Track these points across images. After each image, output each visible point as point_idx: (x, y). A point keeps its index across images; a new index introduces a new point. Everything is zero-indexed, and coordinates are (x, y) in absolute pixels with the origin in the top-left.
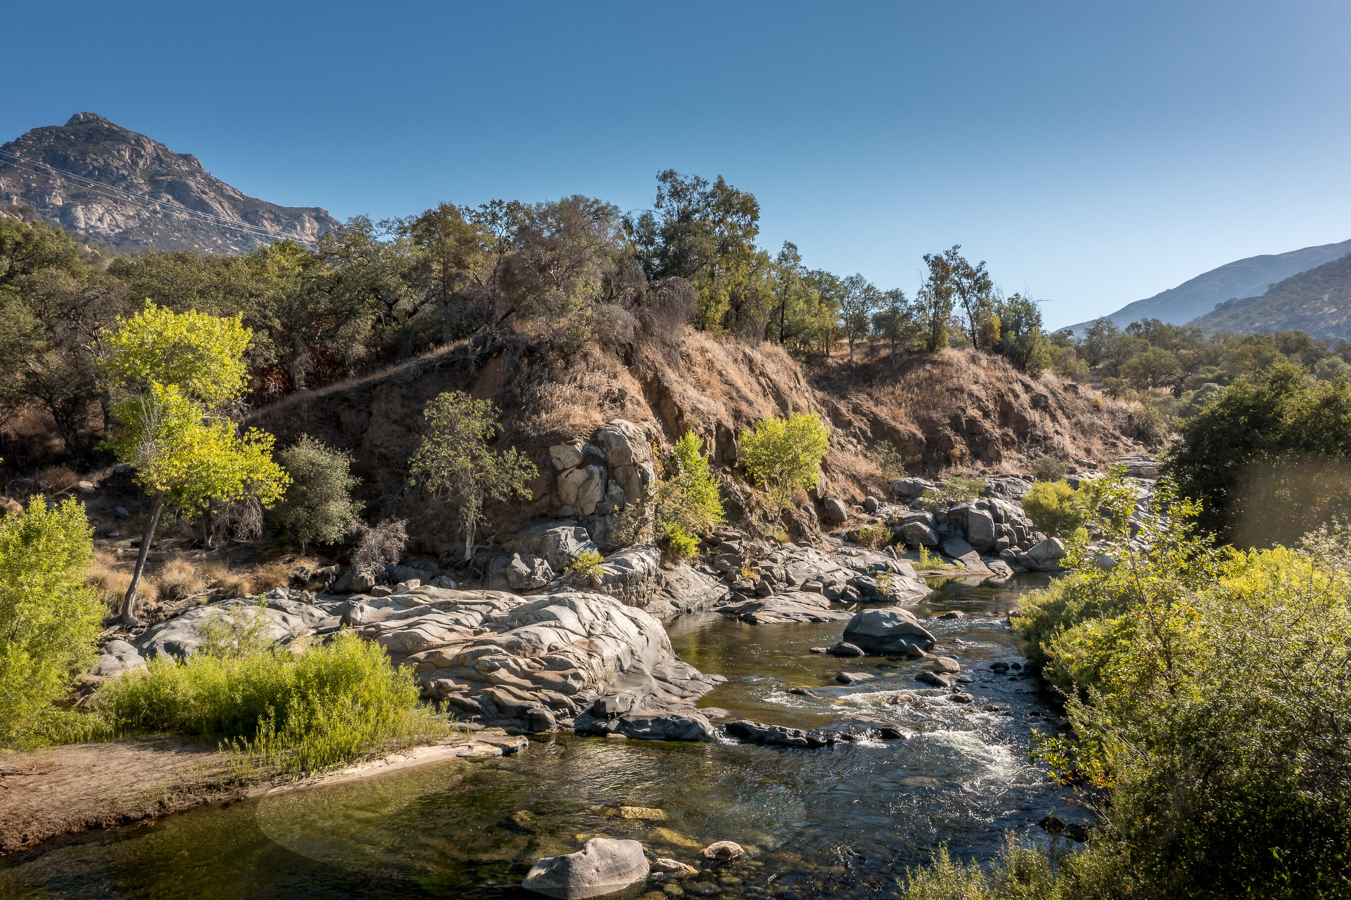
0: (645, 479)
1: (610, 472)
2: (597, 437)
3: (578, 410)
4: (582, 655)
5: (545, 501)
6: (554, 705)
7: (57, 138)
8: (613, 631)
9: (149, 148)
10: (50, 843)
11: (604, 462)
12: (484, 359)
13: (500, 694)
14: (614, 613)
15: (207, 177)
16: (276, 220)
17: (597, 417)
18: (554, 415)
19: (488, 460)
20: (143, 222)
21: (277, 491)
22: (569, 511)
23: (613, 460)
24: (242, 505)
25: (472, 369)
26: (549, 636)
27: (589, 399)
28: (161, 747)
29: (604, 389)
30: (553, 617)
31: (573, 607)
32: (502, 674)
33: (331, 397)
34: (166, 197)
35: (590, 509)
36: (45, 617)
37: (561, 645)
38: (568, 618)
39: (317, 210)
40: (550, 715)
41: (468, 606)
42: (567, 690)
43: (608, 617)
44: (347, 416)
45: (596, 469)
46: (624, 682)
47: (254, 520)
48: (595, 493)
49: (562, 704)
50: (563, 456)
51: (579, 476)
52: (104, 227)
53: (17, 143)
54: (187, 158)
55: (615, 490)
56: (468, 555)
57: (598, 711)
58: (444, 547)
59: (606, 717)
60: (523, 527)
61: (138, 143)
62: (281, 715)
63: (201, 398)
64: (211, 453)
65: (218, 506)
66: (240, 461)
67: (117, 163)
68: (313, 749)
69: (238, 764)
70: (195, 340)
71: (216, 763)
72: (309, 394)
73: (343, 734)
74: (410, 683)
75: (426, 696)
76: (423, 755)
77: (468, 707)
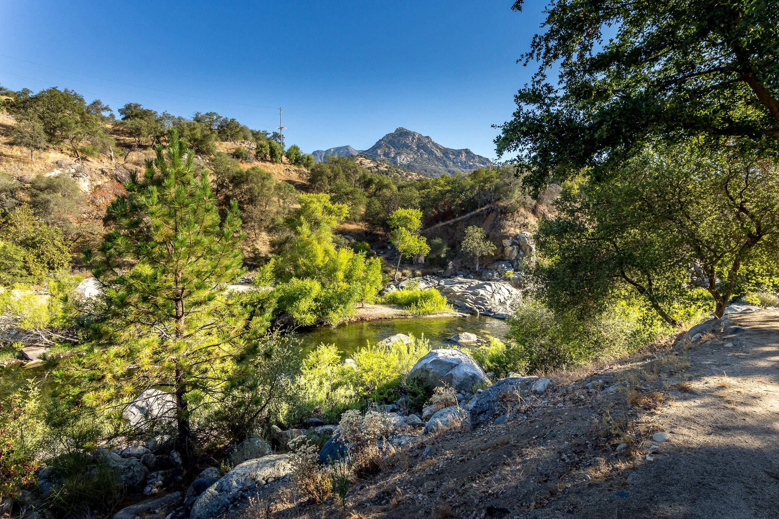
0: (531, 250)
1: (520, 247)
2: (516, 237)
3: (512, 229)
4: (489, 297)
5: (500, 255)
6: (479, 308)
7: (393, 137)
8: (500, 292)
9: (417, 136)
10: (373, 320)
11: (519, 245)
12: (488, 213)
13: (467, 304)
14: (502, 287)
15: (433, 143)
16: (453, 154)
17: (518, 231)
18: (505, 230)
19: (482, 244)
20: (415, 159)
21: (427, 252)
22: (507, 258)
23: (521, 244)
24: (419, 255)
25: (485, 216)
26: (482, 292)
27: (517, 225)
28: (394, 307)
29: (522, 222)
30: (485, 288)
31: (491, 285)
32: (468, 300)
33: (446, 225)
34: (422, 151)
35: (513, 258)
36: (373, 279)
37: (484, 294)
38: (488, 288)
39: (467, 149)
40: (478, 310)
41: (466, 283)
42: (484, 305)
43: (500, 289)
44: (450, 230)
45: (515, 247)
46: (500, 305)
47: (422, 259)
48: (515, 253)
49: (481, 308)
50: (507, 243)
51: (510, 248)
52: (404, 162)
53: (382, 140)
54: (428, 137)
55: (521, 253)
56: (477, 269)
57: (490, 311)
58: (471, 267)
59: (491, 312)
60: (493, 262)
61: (414, 134)
62: (417, 303)
63: (410, 230)
64: (411, 243)
65: (414, 255)
66: (418, 245)
67: (408, 142)
68: (422, 310)
69: (407, 312)
70: (409, 216)
71: (403, 311)
72: (441, 224)
73: (428, 308)
74: (446, 300)
75: (449, 303)
76: (445, 315)
77: (458, 306)
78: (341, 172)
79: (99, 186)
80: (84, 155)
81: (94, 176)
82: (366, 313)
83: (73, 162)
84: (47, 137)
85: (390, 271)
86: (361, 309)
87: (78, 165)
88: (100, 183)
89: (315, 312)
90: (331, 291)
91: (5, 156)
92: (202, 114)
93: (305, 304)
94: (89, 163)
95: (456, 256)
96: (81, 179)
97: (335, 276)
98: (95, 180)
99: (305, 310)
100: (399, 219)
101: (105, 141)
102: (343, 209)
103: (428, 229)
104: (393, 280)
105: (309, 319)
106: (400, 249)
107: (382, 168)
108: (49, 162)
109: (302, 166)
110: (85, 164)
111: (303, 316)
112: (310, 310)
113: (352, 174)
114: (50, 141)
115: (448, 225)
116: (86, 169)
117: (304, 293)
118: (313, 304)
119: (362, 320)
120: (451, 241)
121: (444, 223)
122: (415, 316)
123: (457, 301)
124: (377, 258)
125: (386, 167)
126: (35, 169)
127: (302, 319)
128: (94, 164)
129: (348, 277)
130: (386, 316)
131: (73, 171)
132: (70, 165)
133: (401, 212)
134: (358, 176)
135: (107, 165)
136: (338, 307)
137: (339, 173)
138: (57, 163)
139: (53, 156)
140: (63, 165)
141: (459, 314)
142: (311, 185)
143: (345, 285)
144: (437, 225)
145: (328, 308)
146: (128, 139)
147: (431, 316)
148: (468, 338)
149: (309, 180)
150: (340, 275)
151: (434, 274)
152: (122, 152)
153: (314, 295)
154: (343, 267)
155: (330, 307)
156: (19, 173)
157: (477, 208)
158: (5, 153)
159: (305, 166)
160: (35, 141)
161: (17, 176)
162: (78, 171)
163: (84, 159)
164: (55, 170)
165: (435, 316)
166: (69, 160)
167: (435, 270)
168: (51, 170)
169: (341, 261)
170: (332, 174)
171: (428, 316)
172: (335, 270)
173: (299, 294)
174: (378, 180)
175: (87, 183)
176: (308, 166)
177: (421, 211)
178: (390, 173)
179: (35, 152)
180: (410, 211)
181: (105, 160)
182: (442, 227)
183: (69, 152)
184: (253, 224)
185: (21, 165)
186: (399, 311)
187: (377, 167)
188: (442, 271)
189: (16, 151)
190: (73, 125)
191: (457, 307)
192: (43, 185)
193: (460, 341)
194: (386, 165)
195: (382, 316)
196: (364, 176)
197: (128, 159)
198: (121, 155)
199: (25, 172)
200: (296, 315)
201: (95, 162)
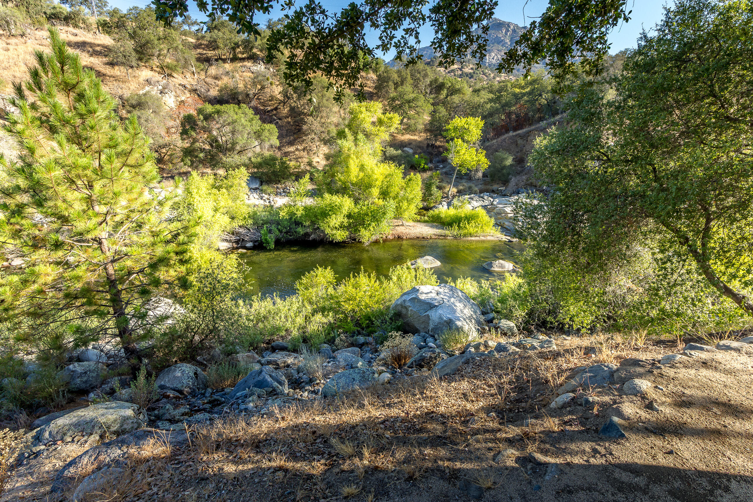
9: (512, 27)
21: (486, 166)
24: (477, 170)
33: (516, 135)
44: (520, 142)
47: (480, 174)
61: (509, 24)
62: (459, 224)
63: (467, 142)
64: (467, 157)
65: (470, 171)
66: (475, 159)
67: (500, 36)
68: (463, 232)
69: (447, 232)
70: (466, 126)
71: (443, 231)
72: (511, 134)
73: (471, 230)
74: (493, 221)
75: (496, 225)
76: (489, 238)
77: (507, 229)
78: (409, 76)
79: (182, 101)
80: (169, 72)
81: (178, 91)
82: (404, 232)
83: (160, 79)
84: (137, 56)
85: (445, 188)
86: (401, 227)
87: (165, 81)
88: (183, 98)
89: (348, 228)
90: (365, 208)
91: (108, 76)
92: (273, 20)
93: (336, 220)
94: (174, 79)
95: (521, 172)
96: (167, 95)
97: (370, 192)
98: (178, 96)
99: (337, 226)
100: (455, 129)
101: (186, 55)
102: (394, 119)
103: (495, 141)
104: (447, 197)
105: (340, 235)
106: (454, 164)
107: (467, 70)
108: (141, 80)
109: (371, 72)
110: (170, 81)
111: (334, 232)
112: (342, 227)
113: (422, 79)
114: (140, 59)
115: (519, 136)
116: (171, 86)
117: (333, 209)
118: (346, 220)
119: (399, 238)
120: (519, 154)
121: (514, 134)
122: (455, 237)
123: (507, 223)
124: (418, 174)
125: (472, 69)
126: (131, 87)
127: (333, 235)
128: (178, 79)
129: (384, 194)
130: (424, 236)
131: (160, 88)
132: (158, 82)
133: (459, 122)
134: (428, 81)
135: (190, 80)
136: (369, 224)
137: (406, 78)
138: (147, 81)
139: (145, 73)
140: (152, 82)
141: (505, 238)
142: (376, 93)
143: (381, 202)
144: (506, 136)
145: (360, 224)
146: (210, 53)
147: (473, 238)
148: (502, 266)
149: (376, 88)
150: (375, 192)
151: (493, 191)
152: (202, 67)
153: (345, 211)
154: (378, 183)
155: (363, 224)
156: (120, 92)
157: (558, 114)
158: (108, 73)
159: (374, 72)
160: (128, 60)
161: (119, 94)
162: (164, 88)
163: (170, 75)
164: (146, 87)
165: (477, 238)
166: (157, 77)
167: (495, 187)
168: (143, 88)
169: (375, 177)
170: (399, 79)
171: (470, 238)
172: (369, 186)
173: (330, 210)
174: (450, 85)
175: (173, 99)
176: (377, 72)
177: (482, 120)
178: (475, 75)
179: (130, 71)
180: (471, 120)
181: (188, 75)
182: (511, 138)
183: (158, 69)
184: (313, 136)
185: (121, 84)
186: (440, 231)
187: (461, 69)
188: (503, 188)
189: (117, 71)
190: (156, 42)
191: (505, 230)
192: (134, 102)
193: (493, 269)
194: (471, 66)
195: (421, 236)
196: (436, 80)
197: (208, 73)
198: (202, 70)
199: (124, 90)
200: (328, 231)
201: (180, 78)
